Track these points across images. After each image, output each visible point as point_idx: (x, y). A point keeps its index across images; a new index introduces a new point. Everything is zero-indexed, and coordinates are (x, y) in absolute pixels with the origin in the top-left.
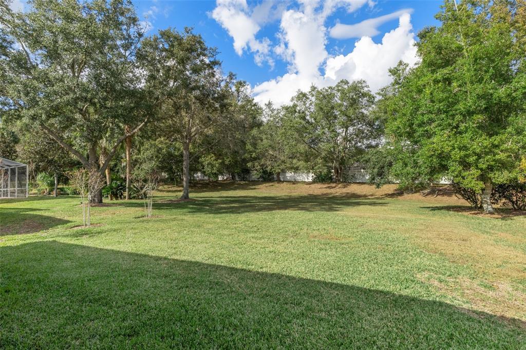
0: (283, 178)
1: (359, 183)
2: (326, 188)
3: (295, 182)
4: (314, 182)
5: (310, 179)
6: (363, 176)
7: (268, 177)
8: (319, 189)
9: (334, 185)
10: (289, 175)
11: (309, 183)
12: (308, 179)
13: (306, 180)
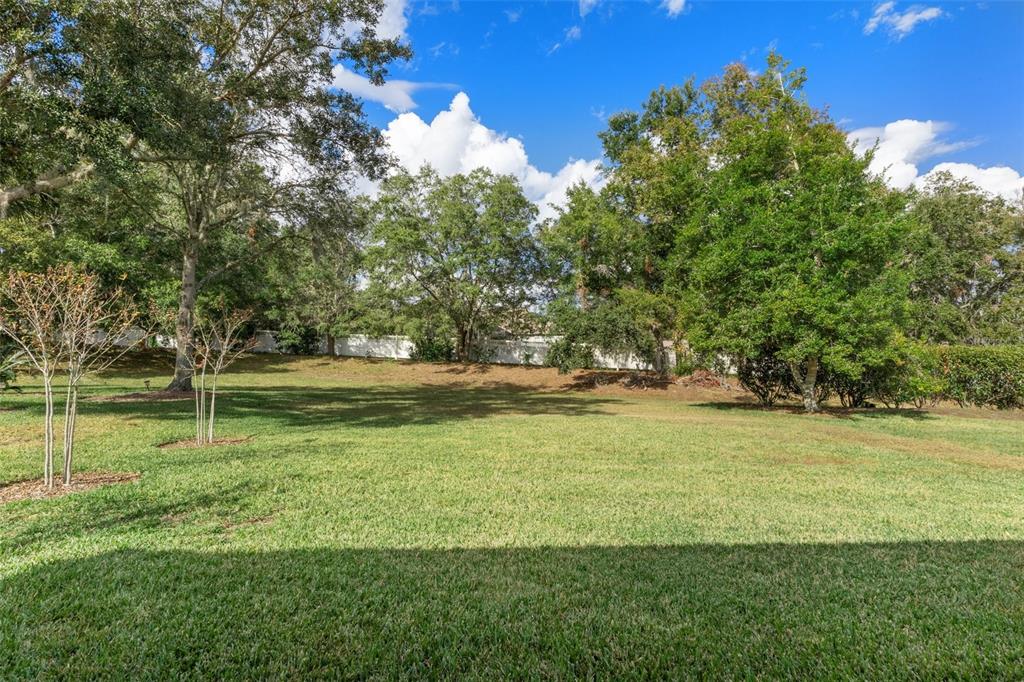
0: (340, 349)
1: (502, 364)
2: (447, 372)
3: (371, 359)
4: (413, 359)
5: (405, 355)
6: (509, 352)
7: (308, 345)
8: (433, 374)
9: (460, 367)
10: (357, 343)
11: (403, 362)
12: (397, 353)
13: (394, 356)
